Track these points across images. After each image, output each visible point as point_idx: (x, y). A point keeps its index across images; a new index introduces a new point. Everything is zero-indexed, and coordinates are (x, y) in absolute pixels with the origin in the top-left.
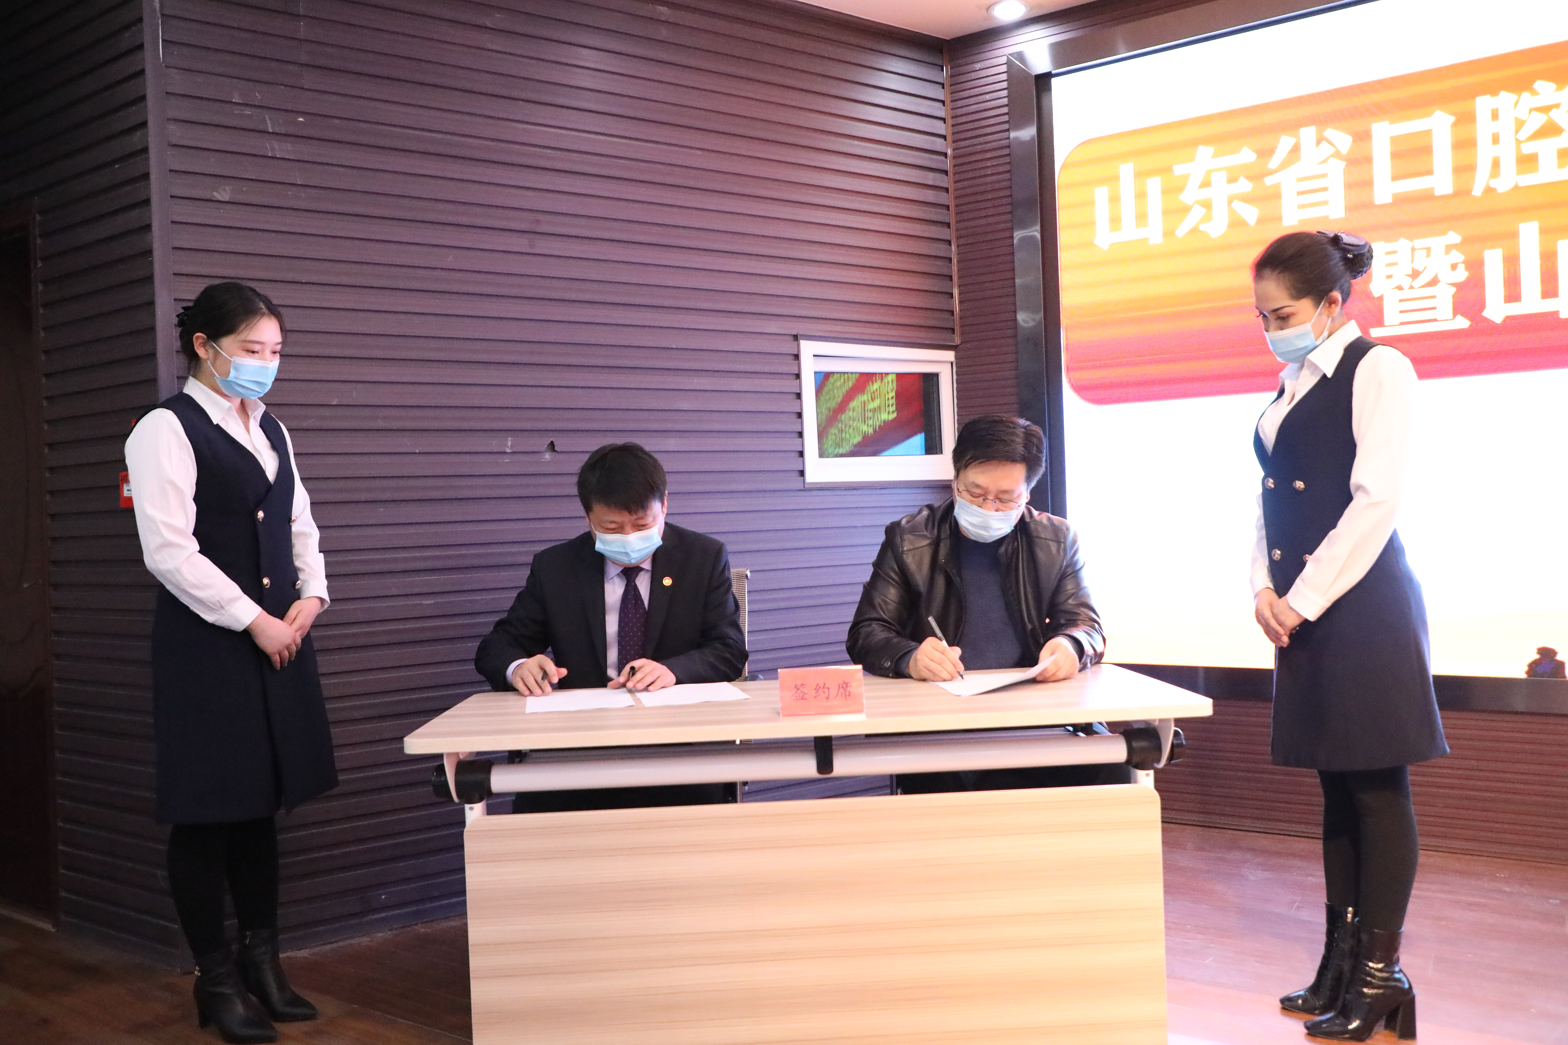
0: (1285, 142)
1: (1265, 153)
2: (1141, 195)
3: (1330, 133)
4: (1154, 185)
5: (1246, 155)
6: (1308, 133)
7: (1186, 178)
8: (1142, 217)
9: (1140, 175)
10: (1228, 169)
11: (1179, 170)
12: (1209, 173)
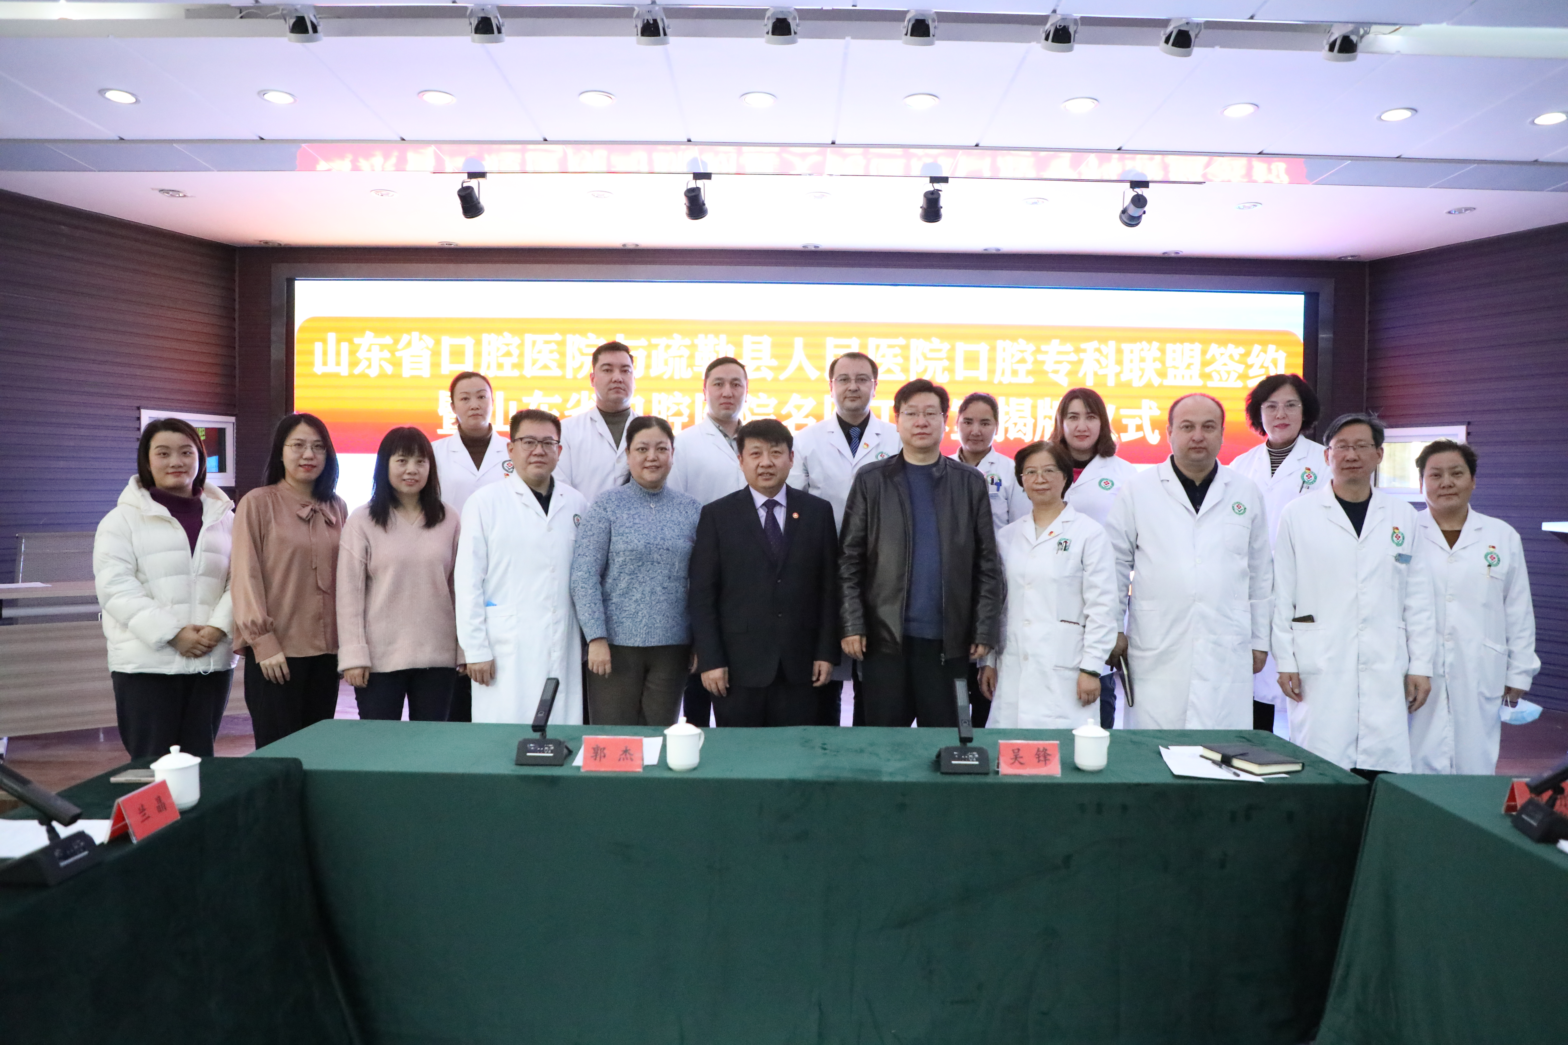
0: (405, 338)
1: (396, 341)
2: (338, 353)
3: (425, 337)
4: (345, 346)
5: (388, 340)
6: (415, 335)
7: (360, 345)
8: (338, 364)
9: (339, 341)
10: (380, 345)
11: (357, 340)
12: (371, 345)
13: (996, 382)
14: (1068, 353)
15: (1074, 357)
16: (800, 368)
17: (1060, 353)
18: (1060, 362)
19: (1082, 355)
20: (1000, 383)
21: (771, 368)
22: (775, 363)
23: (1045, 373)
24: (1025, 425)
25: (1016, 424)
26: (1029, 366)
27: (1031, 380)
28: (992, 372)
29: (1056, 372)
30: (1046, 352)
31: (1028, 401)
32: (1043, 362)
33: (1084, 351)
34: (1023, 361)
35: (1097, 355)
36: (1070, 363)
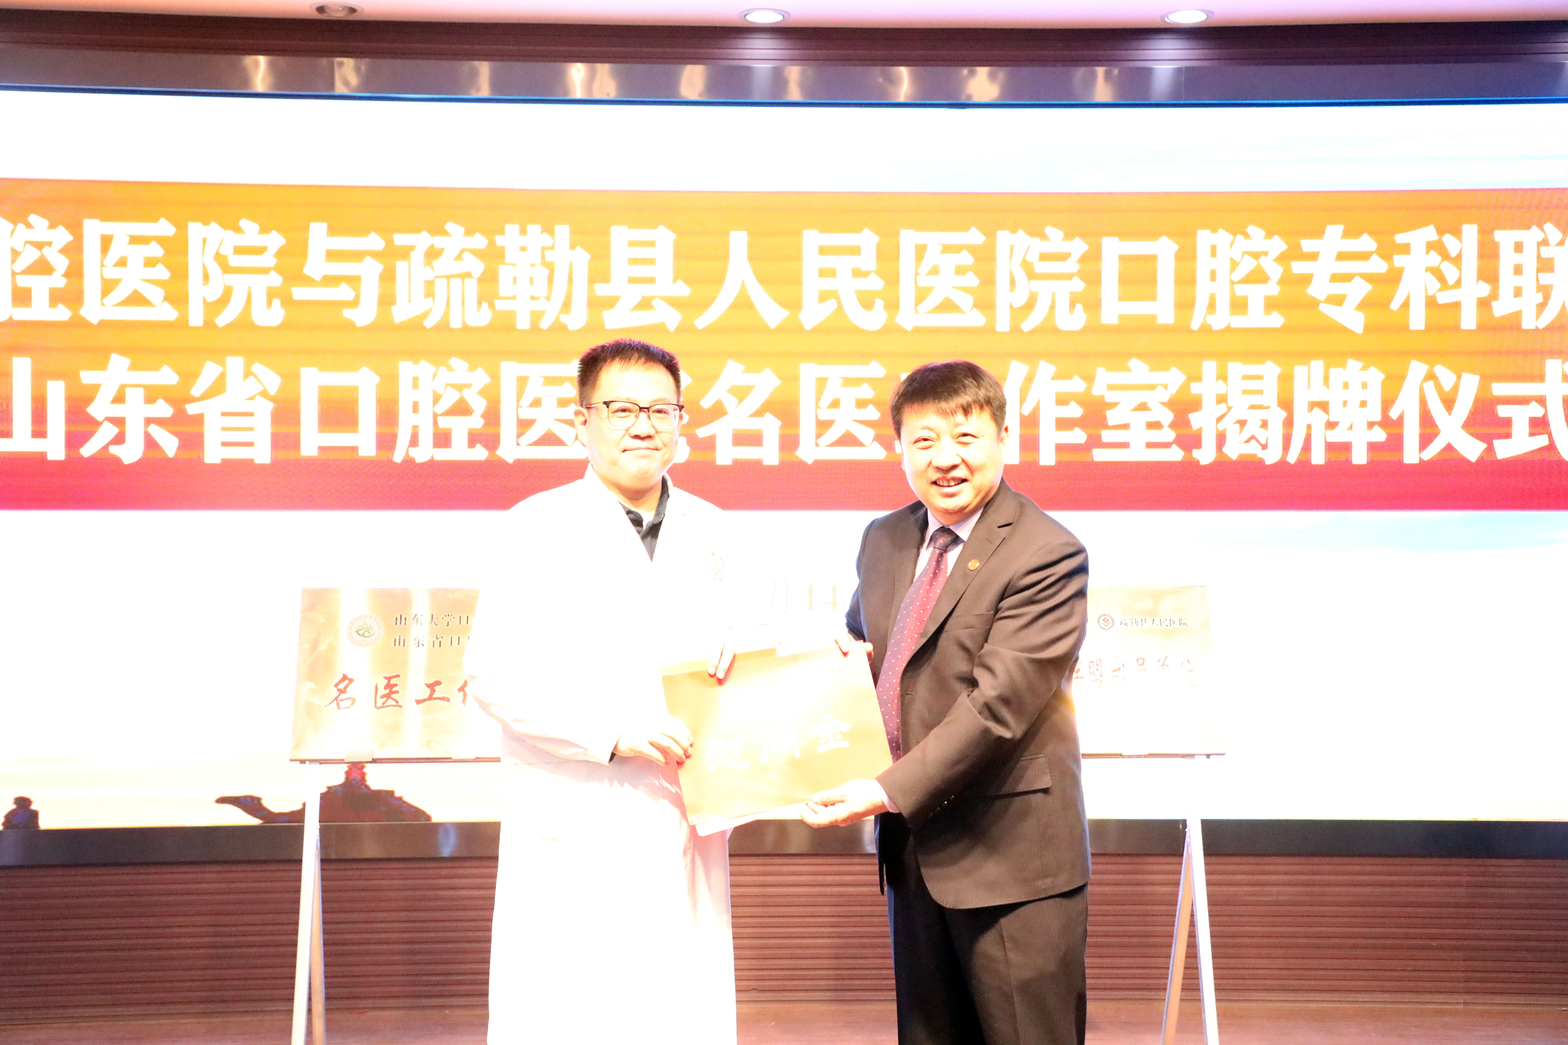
13: (1195, 325)
14: (1364, 256)
15: (1377, 265)
16: (743, 303)
17: (1342, 256)
18: (1347, 278)
19: (1399, 260)
20: (1206, 329)
21: (675, 303)
22: (682, 290)
23: (1314, 304)
24: (1264, 424)
25: (1242, 423)
26: (1272, 289)
27: (1276, 320)
28: (1185, 304)
29: (1337, 300)
30: (1313, 256)
31: (1271, 370)
32: (1307, 279)
33: (1405, 249)
34: (1258, 277)
35: (1434, 259)
36: (1368, 278)
